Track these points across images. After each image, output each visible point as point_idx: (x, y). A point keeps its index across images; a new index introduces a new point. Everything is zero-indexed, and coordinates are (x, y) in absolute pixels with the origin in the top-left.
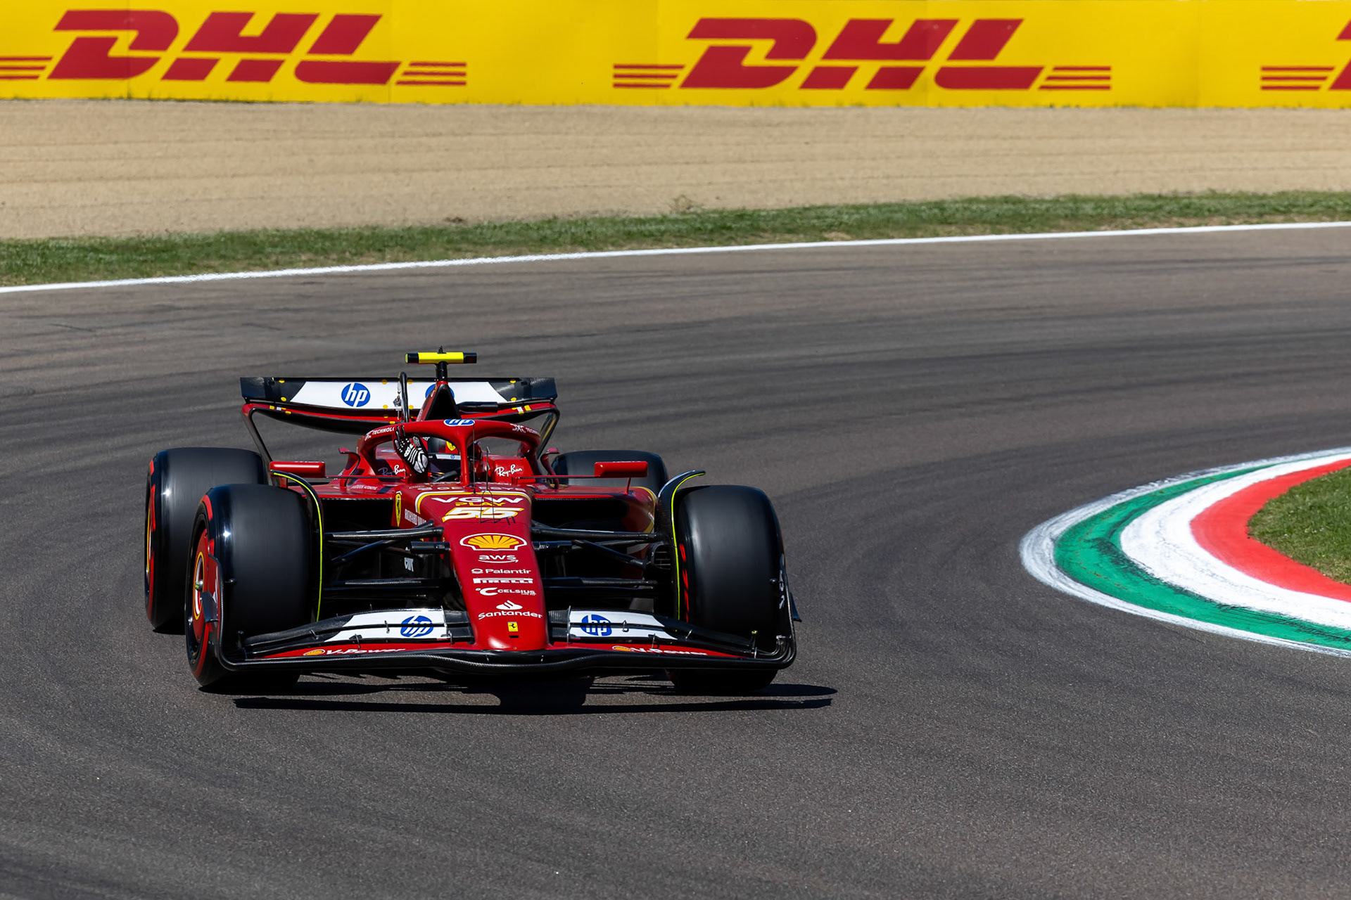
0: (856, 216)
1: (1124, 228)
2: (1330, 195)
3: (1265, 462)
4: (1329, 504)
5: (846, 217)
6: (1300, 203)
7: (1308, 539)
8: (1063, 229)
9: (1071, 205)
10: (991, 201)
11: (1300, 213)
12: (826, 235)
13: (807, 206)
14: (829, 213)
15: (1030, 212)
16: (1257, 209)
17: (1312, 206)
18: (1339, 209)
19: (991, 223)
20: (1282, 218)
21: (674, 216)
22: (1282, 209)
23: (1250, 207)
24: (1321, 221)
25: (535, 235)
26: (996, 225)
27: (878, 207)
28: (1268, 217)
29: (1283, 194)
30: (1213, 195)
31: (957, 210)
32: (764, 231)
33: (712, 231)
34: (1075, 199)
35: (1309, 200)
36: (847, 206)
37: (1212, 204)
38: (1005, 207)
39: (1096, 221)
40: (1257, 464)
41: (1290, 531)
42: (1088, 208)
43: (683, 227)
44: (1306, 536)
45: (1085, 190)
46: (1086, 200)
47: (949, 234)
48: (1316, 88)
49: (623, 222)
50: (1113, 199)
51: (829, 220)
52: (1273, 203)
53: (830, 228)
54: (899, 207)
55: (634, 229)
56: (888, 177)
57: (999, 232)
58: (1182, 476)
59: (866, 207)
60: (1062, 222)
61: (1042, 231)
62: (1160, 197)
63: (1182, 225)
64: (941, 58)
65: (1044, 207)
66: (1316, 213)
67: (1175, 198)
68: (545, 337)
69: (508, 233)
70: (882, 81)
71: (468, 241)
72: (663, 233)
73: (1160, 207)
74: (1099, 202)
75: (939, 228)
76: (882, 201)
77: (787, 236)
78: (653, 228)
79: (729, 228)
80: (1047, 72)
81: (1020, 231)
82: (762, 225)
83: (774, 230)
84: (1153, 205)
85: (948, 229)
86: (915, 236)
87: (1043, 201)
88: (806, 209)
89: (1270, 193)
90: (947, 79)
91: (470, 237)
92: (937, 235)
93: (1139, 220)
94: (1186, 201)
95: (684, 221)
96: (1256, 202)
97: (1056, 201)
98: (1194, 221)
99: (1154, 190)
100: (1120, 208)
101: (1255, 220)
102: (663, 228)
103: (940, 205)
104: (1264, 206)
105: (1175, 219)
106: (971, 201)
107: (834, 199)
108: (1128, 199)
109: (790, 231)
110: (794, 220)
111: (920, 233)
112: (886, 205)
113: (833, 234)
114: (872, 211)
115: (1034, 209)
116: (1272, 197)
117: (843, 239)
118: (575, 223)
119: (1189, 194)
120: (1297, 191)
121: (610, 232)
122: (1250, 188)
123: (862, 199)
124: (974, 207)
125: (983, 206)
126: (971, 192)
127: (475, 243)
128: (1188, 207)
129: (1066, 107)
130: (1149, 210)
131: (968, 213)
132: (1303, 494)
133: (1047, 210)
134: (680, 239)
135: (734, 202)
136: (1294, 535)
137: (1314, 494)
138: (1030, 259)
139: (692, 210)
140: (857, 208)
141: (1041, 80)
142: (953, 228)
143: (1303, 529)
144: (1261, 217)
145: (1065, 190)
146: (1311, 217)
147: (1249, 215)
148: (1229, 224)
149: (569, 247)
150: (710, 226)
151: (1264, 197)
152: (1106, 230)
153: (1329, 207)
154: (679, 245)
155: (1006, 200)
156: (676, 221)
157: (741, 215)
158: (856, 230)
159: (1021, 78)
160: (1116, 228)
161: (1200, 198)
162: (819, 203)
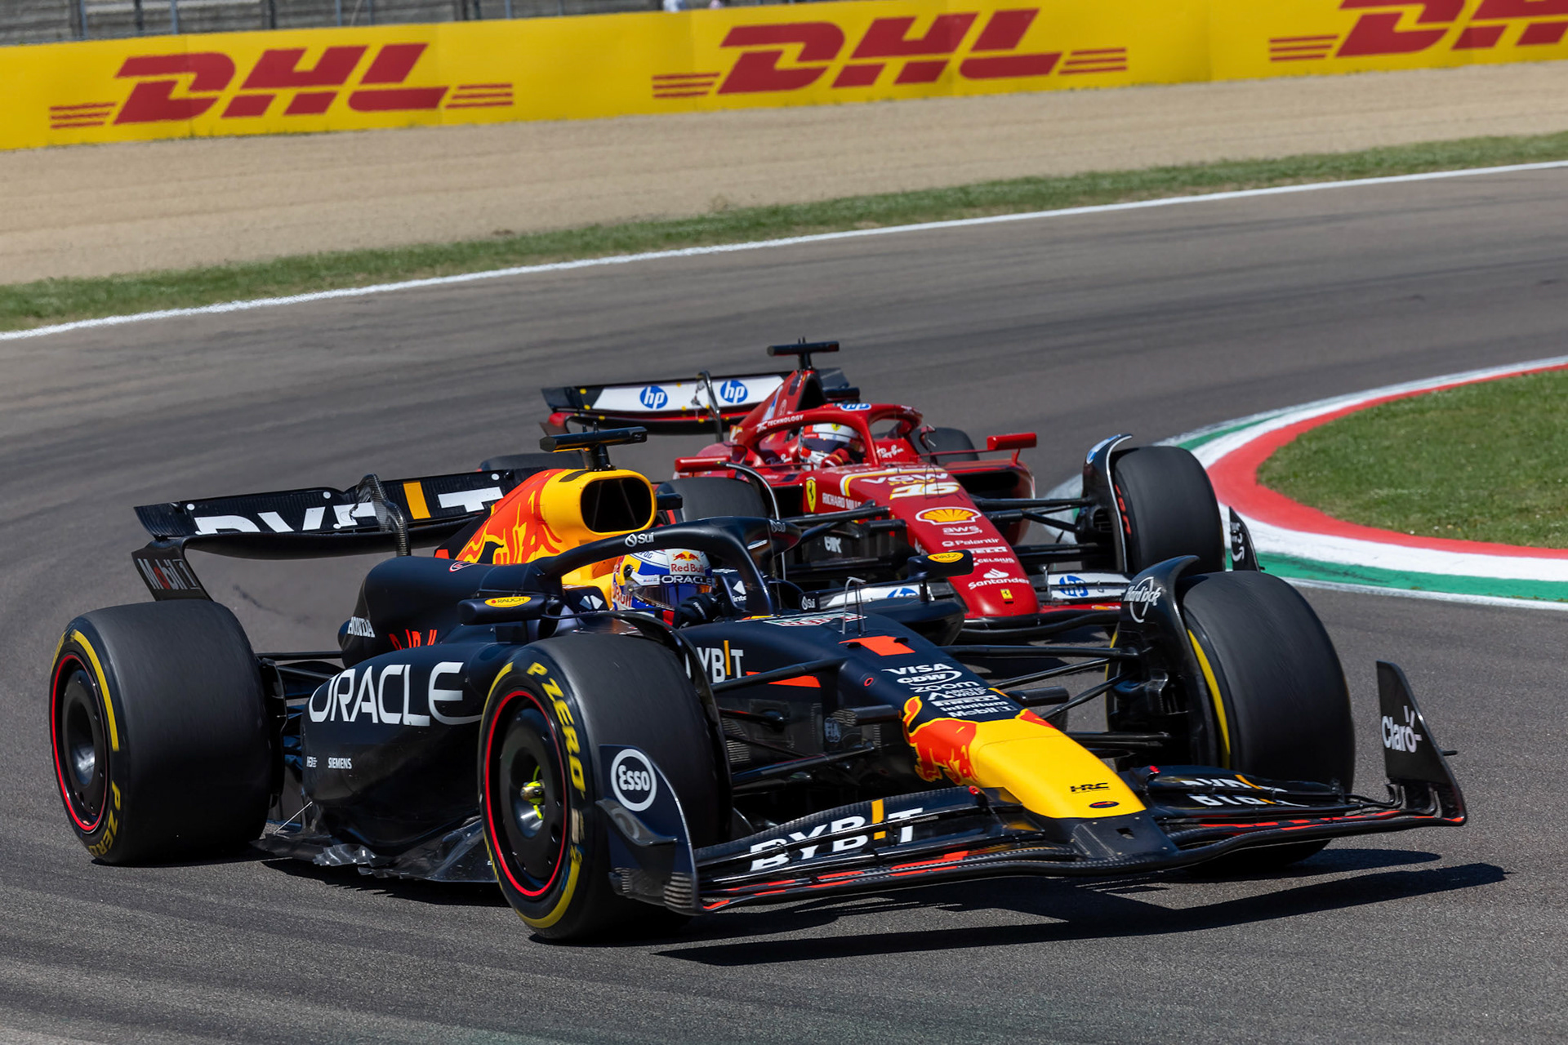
0: (884, 205)
1: (1141, 200)
2: (1336, 157)
3: (1276, 413)
4: (1333, 448)
5: (874, 207)
6: (1308, 165)
7: (1313, 482)
8: (1082, 204)
9: (1089, 181)
10: (1014, 183)
11: (1308, 175)
12: (857, 224)
13: (838, 197)
14: (858, 203)
15: (1051, 191)
16: (1265, 175)
17: (1318, 167)
18: (1344, 169)
19: (1013, 203)
20: (1289, 181)
21: (712, 215)
22: (1290, 172)
23: (1260, 172)
24: (1328, 181)
25: (578, 242)
26: (1018, 205)
27: (905, 195)
28: (1277, 182)
29: (1292, 158)
30: (1225, 164)
31: (981, 193)
32: (797, 224)
33: (748, 229)
34: (1094, 176)
35: (1316, 163)
36: (877, 196)
37: (1223, 172)
38: (1027, 187)
39: (1114, 195)
40: (1268, 415)
41: (1295, 475)
42: (1106, 184)
43: (720, 226)
44: (1310, 479)
45: (1103, 166)
46: (1104, 176)
47: (975, 216)
48: (1322, 56)
49: (662, 225)
50: (1130, 174)
51: (859, 211)
52: (1283, 167)
53: (860, 217)
54: (927, 193)
55: (673, 231)
56: (916, 166)
57: (1023, 211)
58: (1198, 430)
59: (894, 196)
60: (1081, 198)
61: (1062, 207)
62: (1175, 169)
63: (1196, 194)
64: (964, 50)
65: (1063, 185)
66: (1324, 174)
67: (1189, 168)
68: (589, 339)
69: (553, 241)
70: (910, 75)
71: (515, 252)
72: (700, 233)
73: (1174, 179)
74: (1117, 177)
75: (965, 211)
76: (909, 188)
77: (821, 228)
78: (690, 229)
79: (764, 225)
80: (1066, 57)
81: (1041, 209)
82: (796, 219)
83: (807, 223)
84: (1167, 176)
85: (972, 211)
86: (941, 220)
87: (1061, 179)
88: (837, 201)
89: (1279, 157)
90: (971, 70)
91: (517, 247)
92: (961, 218)
93: (1154, 192)
94: (1198, 172)
95: (721, 220)
96: (1265, 167)
97: (1075, 179)
98: (1208, 189)
99: (1168, 162)
100: (1136, 181)
101: (1265, 185)
102: (700, 227)
103: (964, 190)
104: (1271, 171)
105: (1189, 188)
106: (994, 184)
107: (864, 190)
108: (1143, 173)
109: (822, 223)
110: (825, 212)
111: (945, 217)
112: (915, 193)
113: (863, 224)
114: (901, 200)
115: (1054, 188)
116: (1281, 162)
117: (873, 228)
118: (617, 229)
119: (1203, 163)
120: (1305, 155)
121: (651, 235)
122: (1260, 154)
123: (891, 188)
124: (997, 189)
125: (1006, 189)
126: (995, 175)
127: (522, 254)
128: (1201, 176)
129: (1086, 88)
130: (1163, 181)
131: (991, 196)
132: (1310, 440)
133: (1068, 187)
134: (718, 237)
135: (768, 199)
136: (1299, 479)
137: (1319, 438)
138: (1051, 235)
139: (729, 209)
140: (885, 197)
141: (1060, 65)
142: (978, 211)
143: (1307, 472)
144: (1271, 181)
145: (1083, 167)
146: (1318, 178)
147: (1259, 180)
148: (1240, 189)
149: (611, 252)
150: (745, 224)
151: (1274, 162)
152: (1123, 203)
153: (1335, 168)
154: (718, 243)
155: (1028, 181)
156: (711, 221)
157: (774, 211)
158: (885, 219)
159: (1041, 64)
160: (1133, 200)
161: (1212, 167)
162: (849, 194)
